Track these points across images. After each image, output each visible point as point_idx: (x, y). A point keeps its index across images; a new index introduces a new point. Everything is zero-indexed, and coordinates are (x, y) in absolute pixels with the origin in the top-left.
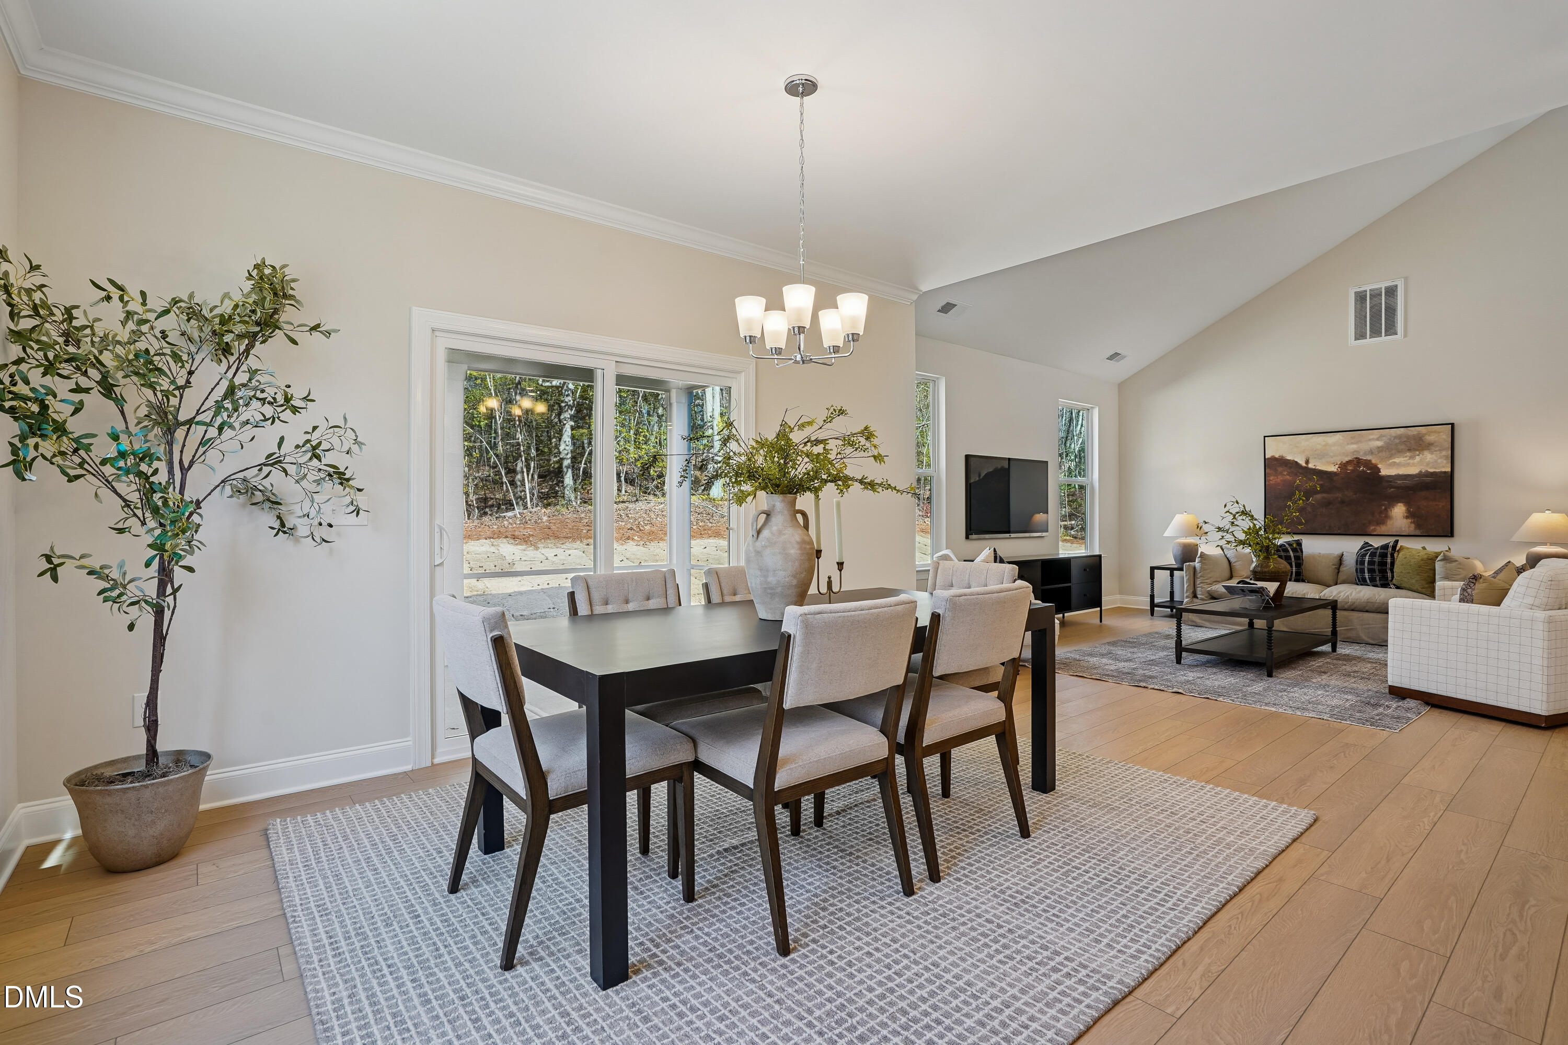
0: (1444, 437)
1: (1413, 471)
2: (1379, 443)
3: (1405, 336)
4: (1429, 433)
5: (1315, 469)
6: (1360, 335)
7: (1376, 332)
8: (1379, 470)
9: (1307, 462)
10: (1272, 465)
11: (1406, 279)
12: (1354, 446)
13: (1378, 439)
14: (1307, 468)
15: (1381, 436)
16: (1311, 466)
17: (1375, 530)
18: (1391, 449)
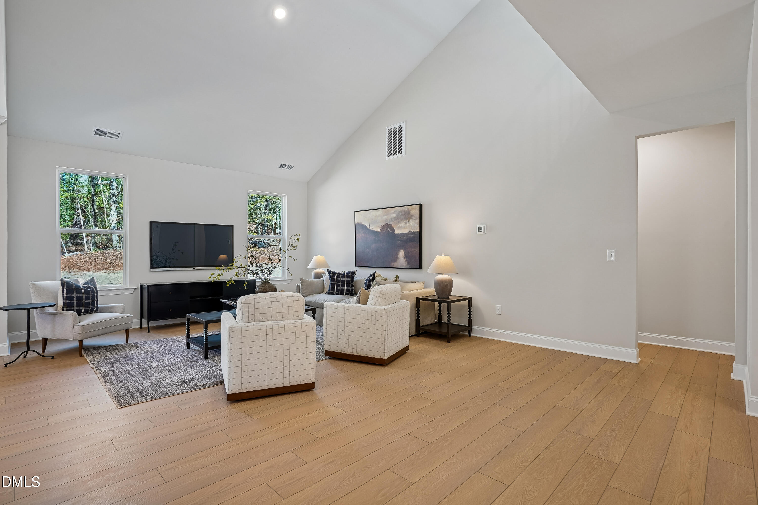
0: (417, 211)
1: (406, 231)
2: (394, 215)
3: (405, 154)
4: (412, 209)
5: (372, 230)
6: (389, 155)
7: (395, 153)
8: (394, 230)
9: (370, 226)
10: (358, 227)
11: (406, 122)
12: (386, 217)
13: (394, 213)
14: (369, 229)
15: (395, 211)
16: (371, 228)
17: (393, 265)
18: (398, 219)
